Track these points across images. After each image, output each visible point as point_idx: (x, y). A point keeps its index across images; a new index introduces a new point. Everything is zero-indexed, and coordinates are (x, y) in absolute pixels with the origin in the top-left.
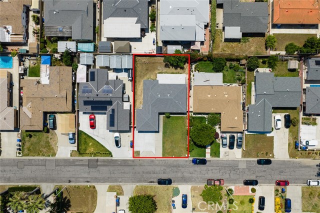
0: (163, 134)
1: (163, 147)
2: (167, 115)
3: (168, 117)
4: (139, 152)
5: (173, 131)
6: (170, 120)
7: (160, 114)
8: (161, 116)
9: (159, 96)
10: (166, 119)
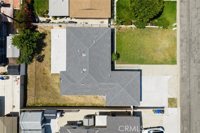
0: (142, 64)
1: (162, 64)
2: (115, 57)
3: (118, 56)
4: (169, 99)
5: (139, 49)
6: (122, 54)
7: (113, 69)
8: (117, 66)
9: (84, 70)
10: (120, 59)
